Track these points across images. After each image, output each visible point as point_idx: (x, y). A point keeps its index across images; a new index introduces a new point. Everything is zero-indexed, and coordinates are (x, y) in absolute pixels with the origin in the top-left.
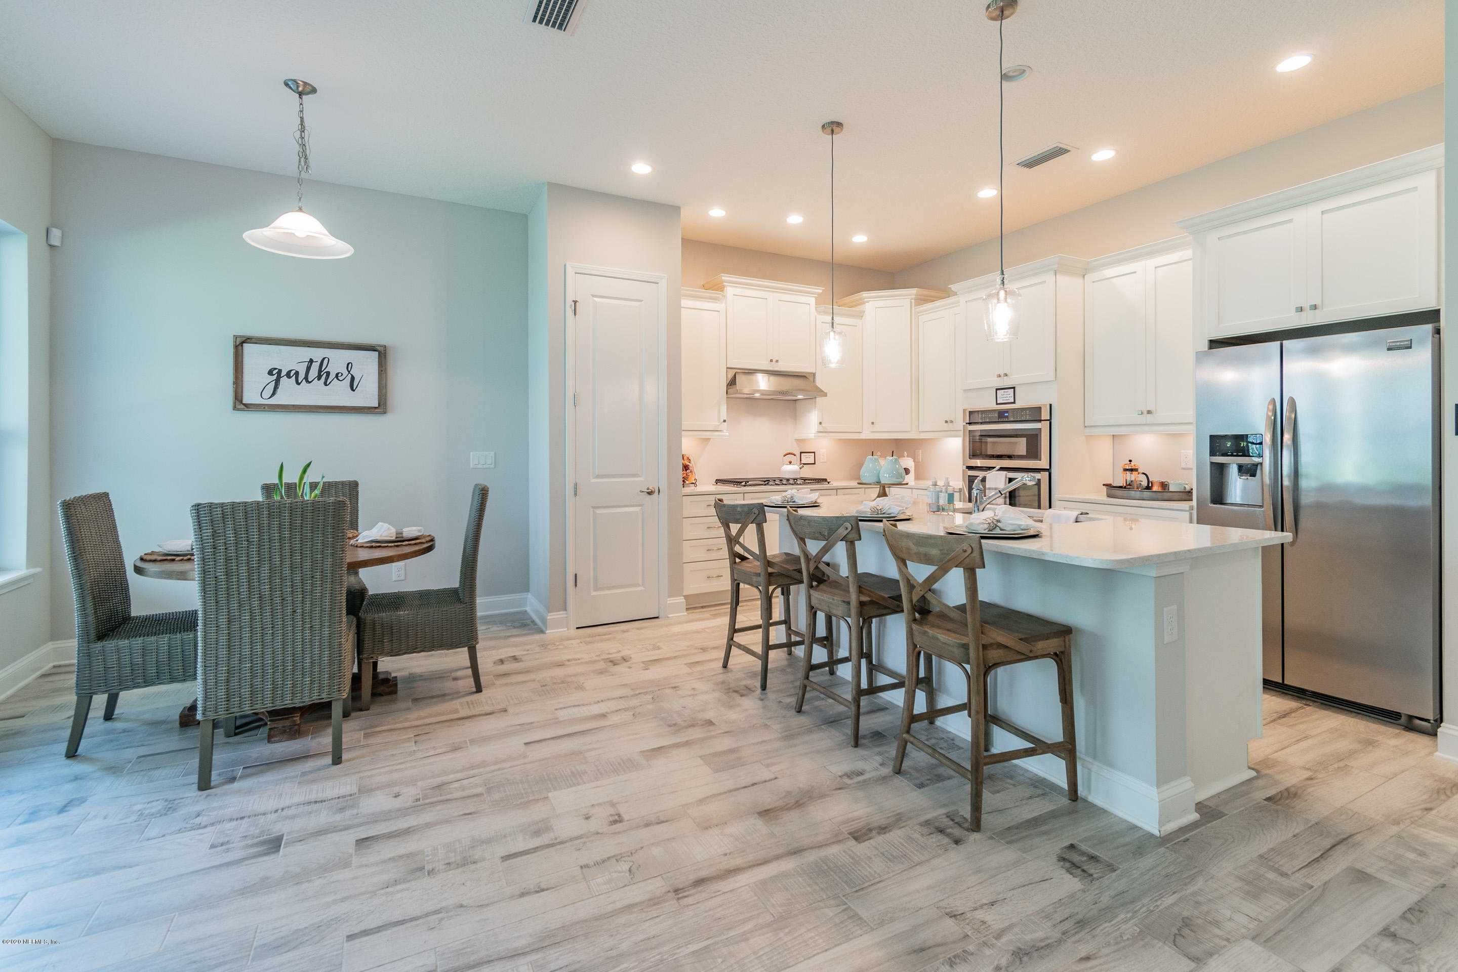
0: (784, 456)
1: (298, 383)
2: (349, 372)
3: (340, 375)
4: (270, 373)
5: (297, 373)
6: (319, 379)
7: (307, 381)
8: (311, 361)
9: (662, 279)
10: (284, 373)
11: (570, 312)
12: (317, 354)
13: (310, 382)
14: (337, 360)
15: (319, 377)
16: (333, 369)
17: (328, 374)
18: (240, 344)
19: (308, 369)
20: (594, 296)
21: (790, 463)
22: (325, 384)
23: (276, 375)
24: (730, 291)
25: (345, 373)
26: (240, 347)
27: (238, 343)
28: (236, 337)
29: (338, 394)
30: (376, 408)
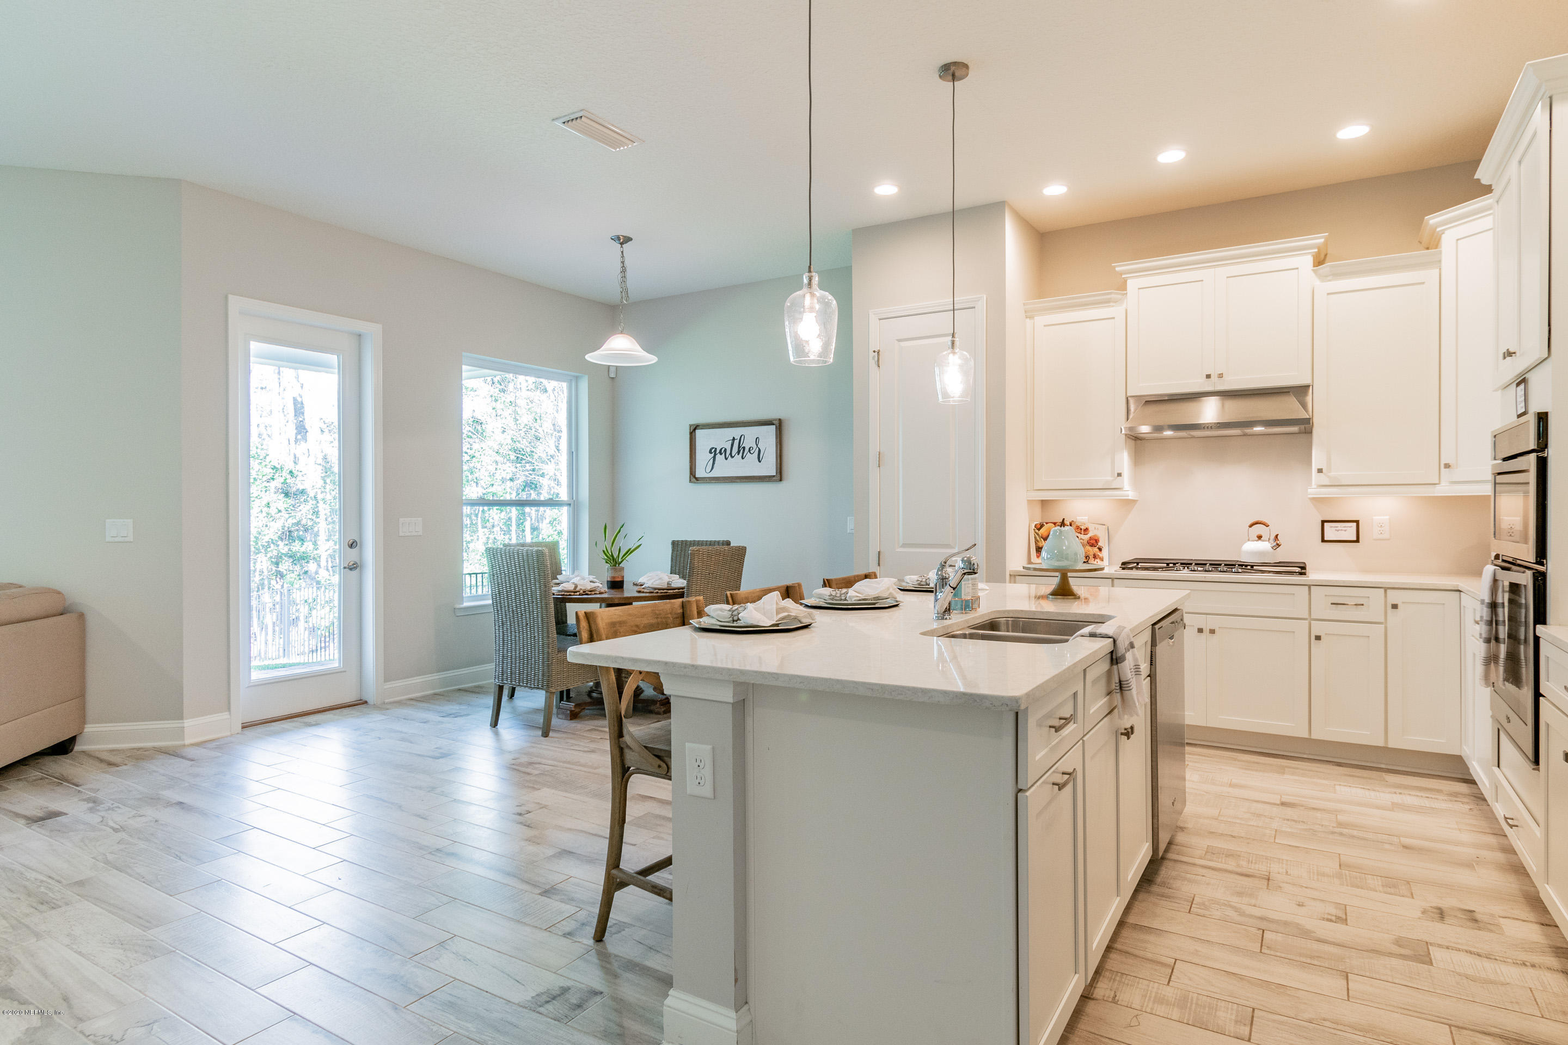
0: (1251, 526)
1: (726, 459)
2: (757, 445)
3: (751, 448)
4: (710, 452)
5: (725, 450)
6: (738, 454)
7: (732, 457)
8: (734, 439)
9: (979, 300)
10: (718, 451)
11: (872, 363)
12: (736, 432)
13: (733, 457)
14: (750, 434)
15: (739, 452)
16: (748, 443)
17: (744, 448)
18: (694, 429)
19: (732, 445)
20: (899, 340)
21: (1260, 537)
22: (743, 458)
23: (713, 451)
24: (1133, 284)
25: (755, 446)
26: (694, 433)
27: (692, 430)
28: (691, 426)
29: (749, 466)
30: (774, 476)
